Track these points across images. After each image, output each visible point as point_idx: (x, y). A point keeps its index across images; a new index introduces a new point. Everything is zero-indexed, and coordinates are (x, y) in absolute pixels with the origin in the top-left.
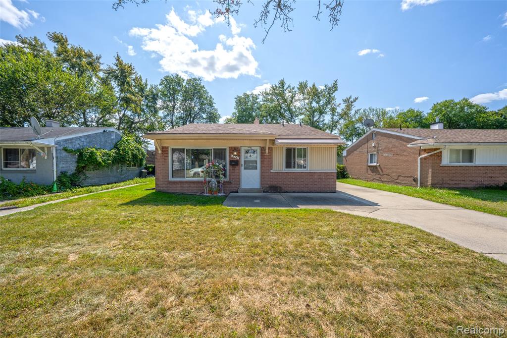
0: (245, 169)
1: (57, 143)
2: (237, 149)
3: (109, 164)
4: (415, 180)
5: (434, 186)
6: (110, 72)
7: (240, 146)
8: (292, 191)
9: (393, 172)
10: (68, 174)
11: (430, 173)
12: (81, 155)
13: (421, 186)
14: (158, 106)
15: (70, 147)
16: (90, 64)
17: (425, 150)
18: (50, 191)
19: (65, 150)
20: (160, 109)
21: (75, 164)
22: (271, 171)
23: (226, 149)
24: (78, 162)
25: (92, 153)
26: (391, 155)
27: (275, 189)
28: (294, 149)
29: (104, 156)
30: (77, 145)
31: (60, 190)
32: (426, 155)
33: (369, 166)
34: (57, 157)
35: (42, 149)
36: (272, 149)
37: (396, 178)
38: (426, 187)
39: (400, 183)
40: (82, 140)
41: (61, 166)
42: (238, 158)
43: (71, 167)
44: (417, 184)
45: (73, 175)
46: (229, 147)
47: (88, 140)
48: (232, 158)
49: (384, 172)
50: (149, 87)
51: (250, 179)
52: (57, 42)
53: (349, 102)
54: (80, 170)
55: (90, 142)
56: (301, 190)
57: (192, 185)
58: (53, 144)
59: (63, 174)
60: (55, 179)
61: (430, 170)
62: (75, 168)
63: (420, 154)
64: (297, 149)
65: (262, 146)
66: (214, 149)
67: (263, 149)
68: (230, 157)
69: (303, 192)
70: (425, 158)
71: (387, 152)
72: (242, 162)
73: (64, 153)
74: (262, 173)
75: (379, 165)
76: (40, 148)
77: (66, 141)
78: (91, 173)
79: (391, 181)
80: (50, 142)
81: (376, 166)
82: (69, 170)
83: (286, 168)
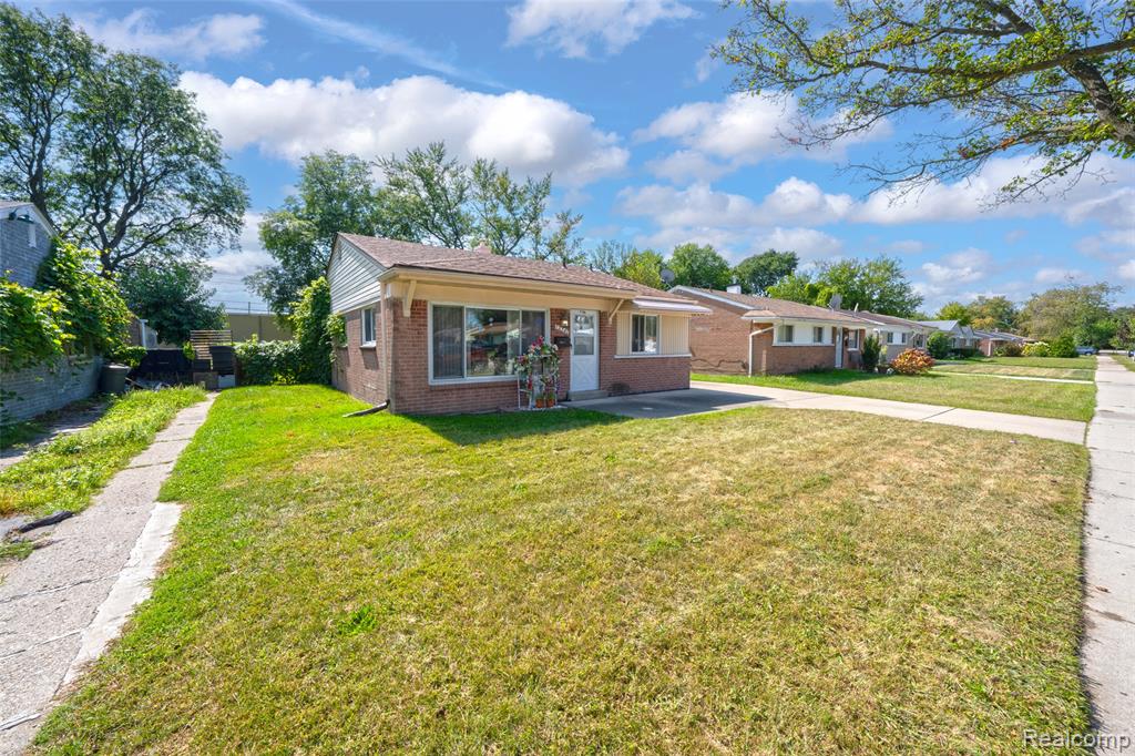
2: (564, 315)
4: (745, 366)
5: (769, 372)
9: (712, 356)
11: (764, 356)
13: (753, 374)
17: (759, 325)
22: (615, 357)
23: (544, 313)
26: (708, 330)
27: (620, 389)
28: (644, 317)
32: (760, 331)
36: (617, 317)
37: (717, 364)
38: (760, 374)
39: (722, 372)
42: (567, 332)
44: (747, 372)
46: (551, 310)
48: (558, 331)
49: (698, 356)
57: (482, 392)
61: (765, 352)
63: (752, 330)
64: (647, 318)
65: (602, 310)
67: (602, 316)
68: (552, 328)
69: (655, 392)
70: (758, 336)
71: (701, 325)
72: (572, 340)
74: (600, 360)
79: (709, 370)
83: (632, 351)
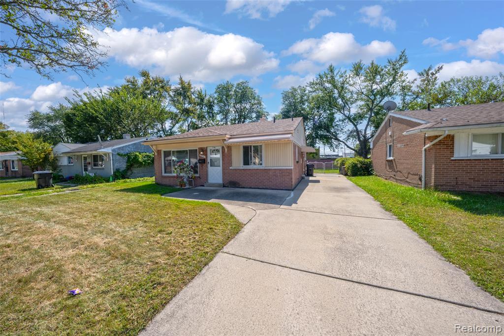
0: (211, 166)
1: (113, 150)
2: (204, 150)
3: (149, 163)
5: (436, 188)
6: (176, 91)
7: (205, 146)
8: (249, 186)
9: (405, 168)
10: (121, 171)
11: (433, 170)
12: (129, 157)
13: (425, 187)
14: (215, 111)
15: (122, 152)
16: (162, 87)
17: (431, 138)
18: (108, 181)
19: (118, 154)
20: (218, 114)
21: (125, 164)
22: (231, 168)
23: (197, 150)
24: (127, 162)
25: (136, 155)
26: (403, 146)
27: (234, 184)
28: (251, 146)
29: (144, 157)
30: (127, 151)
31: (114, 180)
32: (430, 144)
33: (387, 161)
34: (113, 160)
35: (105, 154)
36: (231, 148)
37: (406, 176)
38: (430, 188)
39: (409, 183)
40: (130, 147)
41: (116, 165)
42: (205, 157)
43: (123, 166)
44: (422, 184)
45: (124, 170)
46: (199, 148)
47: (134, 147)
49: (398, 168)
50: (207, 97)
51: (215, 175)
52: (144, 76)
53: (428, 75)
54: (129, 167)
55: (136, 148)
56: (256, 187)
58: (110, 151)
59: (118, 170)
60: (112, 173)
61: (433, 166)
62: (125, 166)
63: (424, 144)
64: (254, 146)
65: (221, 145)
66: (189, 150)
67: (223, 148)
69: (259, 189)
71: (400, 142)
72: (209, 161)
73: (118, 157)
74: (223, 169)
75: (394, 160)
76: (104, 154)
77: (119, 148)
78: (135, 170)
80: (109, 150)
81: (392, 160)
82: (121, 168)
83: (244, 165)
